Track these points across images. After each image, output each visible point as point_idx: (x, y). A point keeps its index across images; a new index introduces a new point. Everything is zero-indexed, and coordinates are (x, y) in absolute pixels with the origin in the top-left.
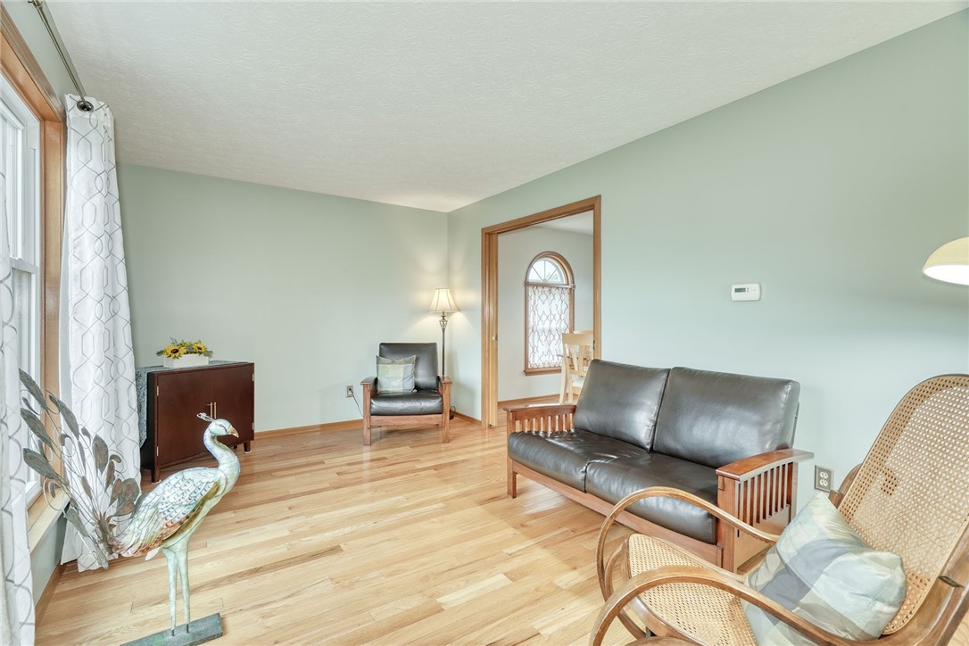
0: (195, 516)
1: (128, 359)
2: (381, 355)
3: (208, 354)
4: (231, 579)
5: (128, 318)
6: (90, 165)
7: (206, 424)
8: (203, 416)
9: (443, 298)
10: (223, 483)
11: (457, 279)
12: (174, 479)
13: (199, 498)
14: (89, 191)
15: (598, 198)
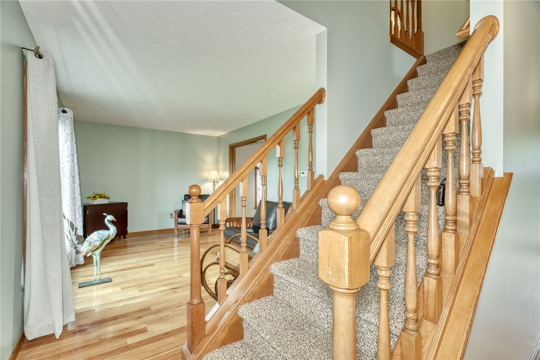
0: (102, 245)
1: (79, 198)
2: (185, 200)
3: (108, 198)
4: (114, 271)
5: (79, 184)
6: (66, 131)
7: (106, 217)
8: (105, 214)
9: (213, 175)
10: (111, 235)
11: (221, 166)
12: (95, 233)
13: (103, 239)
14: (66, 140)
15: (266, 135)
